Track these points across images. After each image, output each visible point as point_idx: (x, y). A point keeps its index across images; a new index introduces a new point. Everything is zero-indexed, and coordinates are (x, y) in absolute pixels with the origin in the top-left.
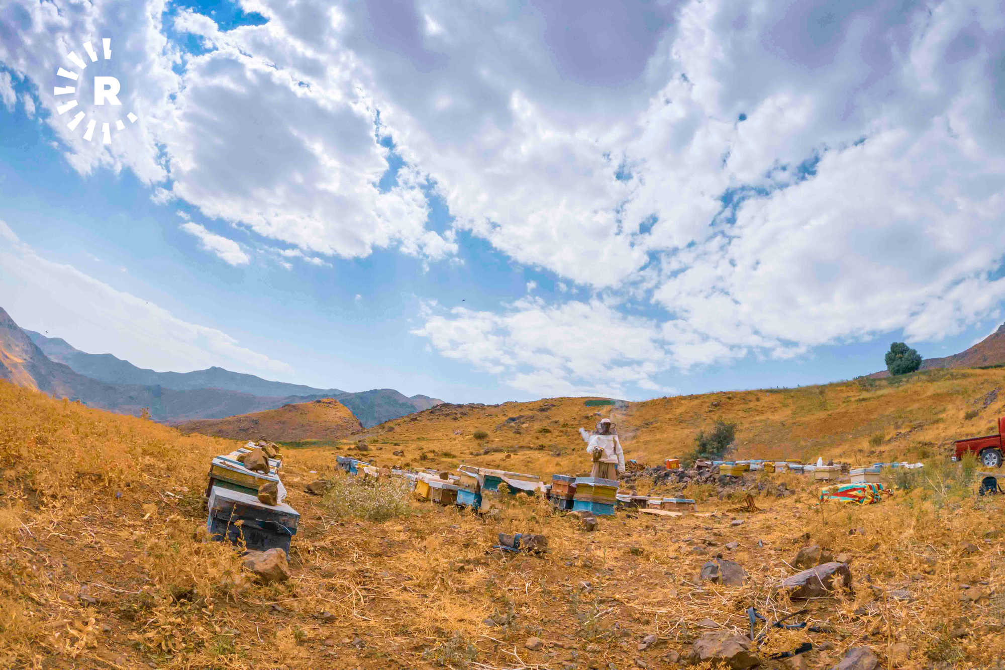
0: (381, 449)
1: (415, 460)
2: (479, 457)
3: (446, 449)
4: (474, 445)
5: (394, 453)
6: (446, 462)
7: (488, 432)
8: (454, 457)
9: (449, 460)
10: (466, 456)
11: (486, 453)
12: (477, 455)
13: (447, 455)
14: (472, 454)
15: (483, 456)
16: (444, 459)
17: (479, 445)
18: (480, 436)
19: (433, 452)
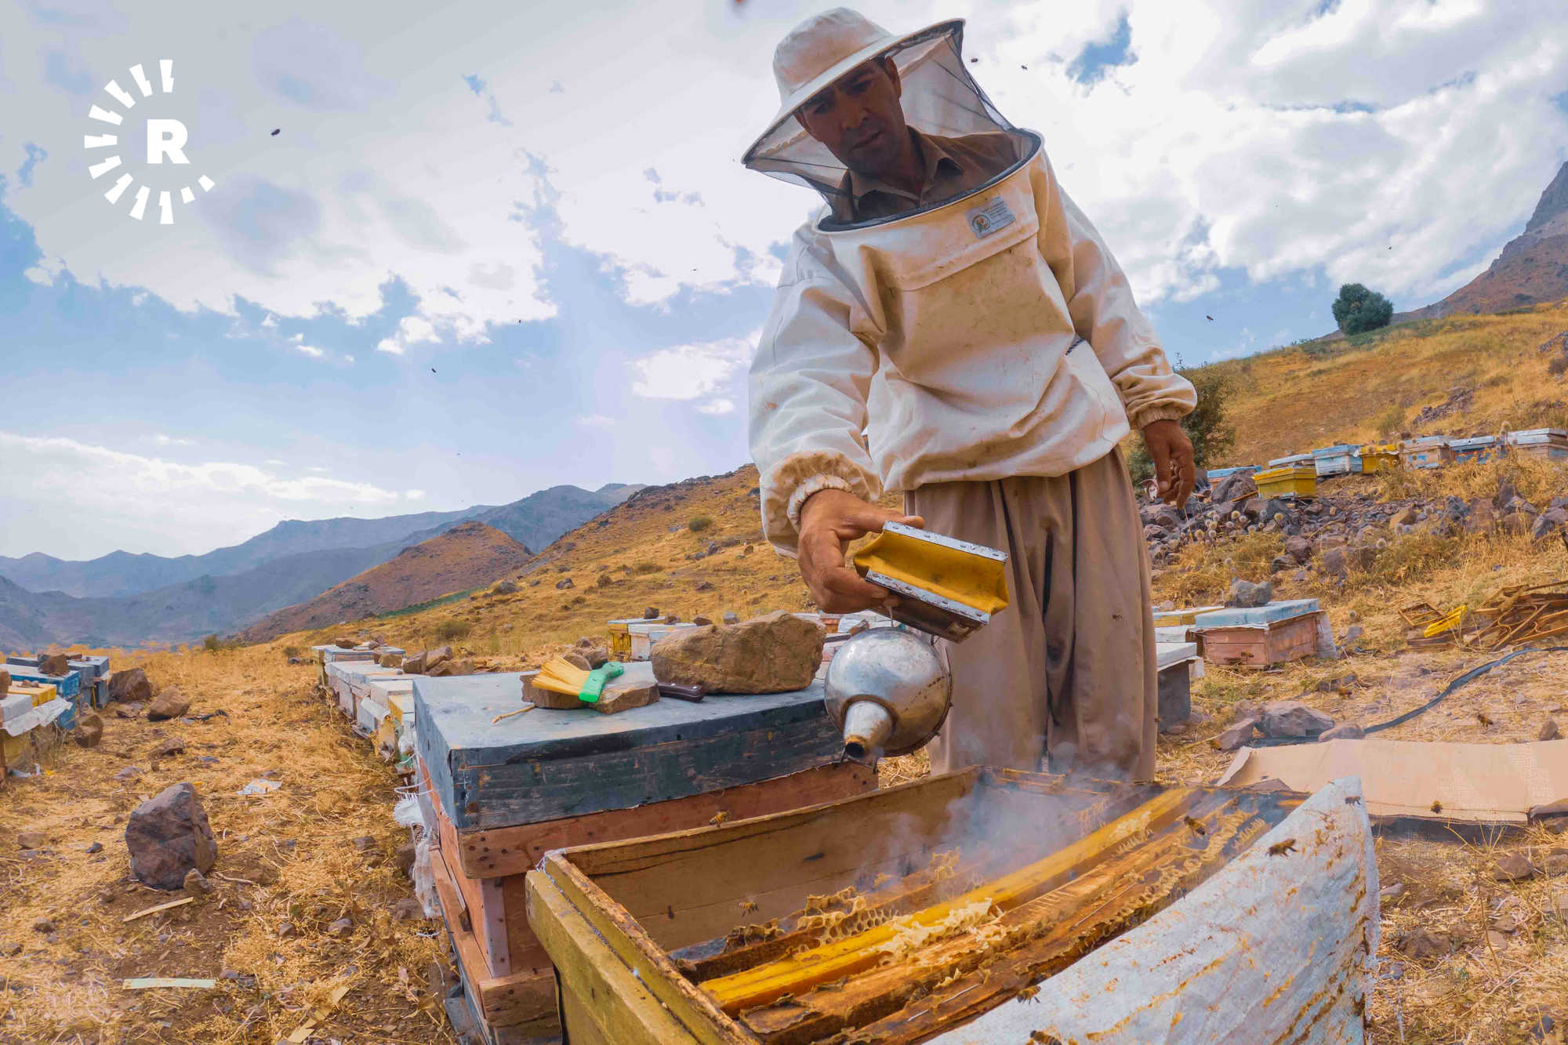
0: (538, 583)
1: (591, 590)
2: (702, 560)
3: (645, 560)
4: (691, 544)
5: (559, 586)
6: (645, 581)
7: (713, 517)
8: (659, 569)
9: (649, 577)
10: (680, 563)
11: (713, 551)
12: (698, 558)
13: (646, 569)
14: (688, 558)
15: (707, 558)
16: (642, 577)
17: (700, 540)
18: (699, 527)
19: (625, 567)
